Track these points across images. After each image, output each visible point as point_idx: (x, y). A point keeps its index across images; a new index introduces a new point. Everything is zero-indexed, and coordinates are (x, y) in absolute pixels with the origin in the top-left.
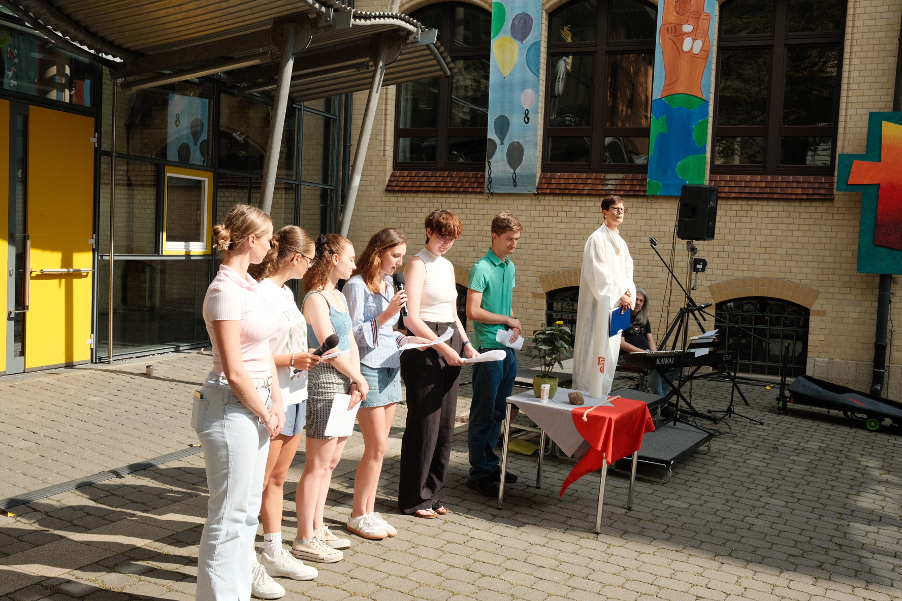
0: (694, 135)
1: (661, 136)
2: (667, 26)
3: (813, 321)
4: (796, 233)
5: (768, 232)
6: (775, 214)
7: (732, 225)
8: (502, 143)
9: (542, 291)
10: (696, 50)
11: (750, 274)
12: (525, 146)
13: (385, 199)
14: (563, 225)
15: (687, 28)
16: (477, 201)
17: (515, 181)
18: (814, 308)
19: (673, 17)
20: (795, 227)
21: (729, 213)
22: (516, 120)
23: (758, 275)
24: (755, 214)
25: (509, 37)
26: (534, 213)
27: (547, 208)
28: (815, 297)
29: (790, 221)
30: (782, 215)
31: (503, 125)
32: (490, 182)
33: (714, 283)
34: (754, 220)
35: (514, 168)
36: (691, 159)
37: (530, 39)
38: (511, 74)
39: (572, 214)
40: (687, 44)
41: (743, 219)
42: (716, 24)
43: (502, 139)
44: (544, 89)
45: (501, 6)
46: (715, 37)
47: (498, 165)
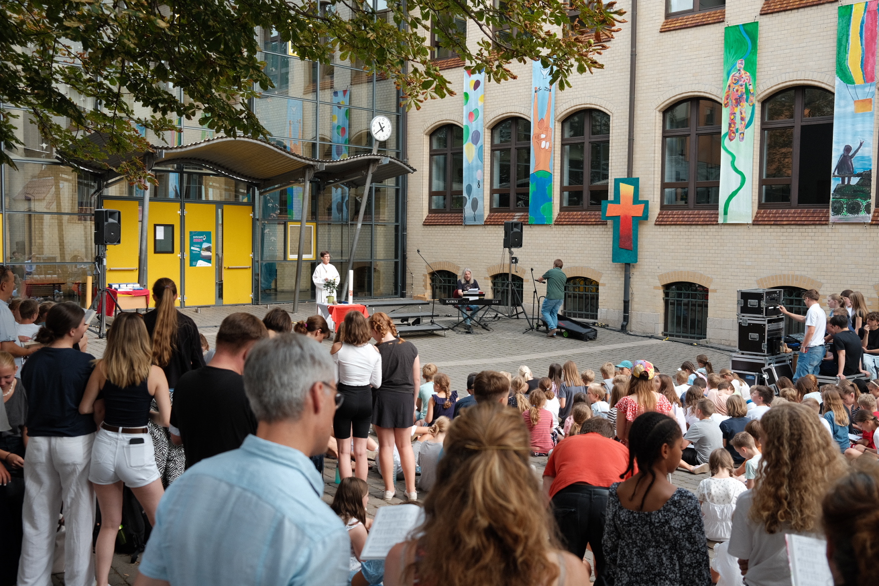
0: (547, 192)
1: (534, 193)
2: (535, 135)
3: (601, 289)
4: (592, 242)
5: (581, 242)
6: (582, 233)
7: (565, 239)
8: (469, 199)
9: (488, 276)
10: (547, 148)
11: (573, 265)
12: (478, 200)
13: (423, 229)
14: (495, 241)
15: (543, 136)
16: (460, 230)
17: (475, 218)
18: (600, 282)
19: (537, 131)
20: (591, 239)
21: (564, 232)
22: (474, 186)
23: (577, 265)
24: (574, 233)
25: (470, 143)
26: (484, 235)
27: (488, 232)
28: (601, 277)
29: (589, 236)
30: (586, 233)
31: (469, 188)
32: (465, 219)
34: (575, 236)
35: (474, 211)
36: (546, 204)
37: (479, 144)
38: (472, 163)
40: (543, 144)
41: (570, 236)
42: (556, 133)
43: (469, 197)
44: (489, 169)
45: (467, 127)
46: (556, 139)
47: (468, 210)
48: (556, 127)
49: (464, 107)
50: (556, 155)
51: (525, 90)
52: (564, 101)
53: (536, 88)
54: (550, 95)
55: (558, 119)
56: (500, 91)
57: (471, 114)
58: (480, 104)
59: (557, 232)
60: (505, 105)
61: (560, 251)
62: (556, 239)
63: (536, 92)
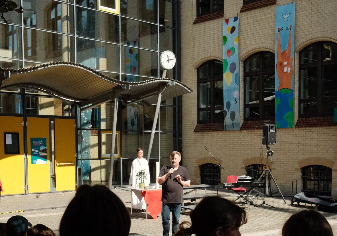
0: (290, 104)
1: (279, 105)
2: (278, 63)
3: (333, 173)
4: (326, 139)
5: (316, 140)
6: (318, 132)
7: (304, 138)
8: (229, 112)
9: (243, 166)
10: (289, 71)
11: (311, 156)
12: (236, 112)
13: (194, 135)
15: (285, 63)
16: (222, 134)
17: (233, 126)
18: (333, 168)
20: (325, 137)
21: (304, 132)
22: (232, 103)
23: (314, 156)
24: (311, 133)
25: (229, 72)
26: (240, 137)
27: (244, 135)
28: (334, 164)
29: (323, 135)
30: (321, 132)
31: (229, 105)
32: (225, 127)
33: (299, 160)
34: (311, 135)
35: (233, 121)
36: (289, 113)
37: (235, 72)
38: (230, 86)
39: (252, 137)
40: (286, 69)
41: (308, 135)
42: (296, 61)
43: (228, 110)
44: (243, 90)
45: (226, 60)
46: (296, 65)
47: (228, 120)
48: (296, 56)
49: (224, 47)
50: (296, 77)
51: (269, 31)
52: (302, 37)
53: (279, 29)
54: (290, 33)
55: (297, 50)
56: (250, 33)
57: (229, 52)
58: (236, 43)
59: (298, 133)
60: (255, 43)
61: (300, 147)
62: (296, 138)
63: (279, 31)
